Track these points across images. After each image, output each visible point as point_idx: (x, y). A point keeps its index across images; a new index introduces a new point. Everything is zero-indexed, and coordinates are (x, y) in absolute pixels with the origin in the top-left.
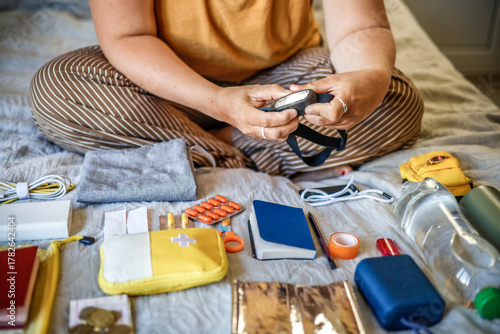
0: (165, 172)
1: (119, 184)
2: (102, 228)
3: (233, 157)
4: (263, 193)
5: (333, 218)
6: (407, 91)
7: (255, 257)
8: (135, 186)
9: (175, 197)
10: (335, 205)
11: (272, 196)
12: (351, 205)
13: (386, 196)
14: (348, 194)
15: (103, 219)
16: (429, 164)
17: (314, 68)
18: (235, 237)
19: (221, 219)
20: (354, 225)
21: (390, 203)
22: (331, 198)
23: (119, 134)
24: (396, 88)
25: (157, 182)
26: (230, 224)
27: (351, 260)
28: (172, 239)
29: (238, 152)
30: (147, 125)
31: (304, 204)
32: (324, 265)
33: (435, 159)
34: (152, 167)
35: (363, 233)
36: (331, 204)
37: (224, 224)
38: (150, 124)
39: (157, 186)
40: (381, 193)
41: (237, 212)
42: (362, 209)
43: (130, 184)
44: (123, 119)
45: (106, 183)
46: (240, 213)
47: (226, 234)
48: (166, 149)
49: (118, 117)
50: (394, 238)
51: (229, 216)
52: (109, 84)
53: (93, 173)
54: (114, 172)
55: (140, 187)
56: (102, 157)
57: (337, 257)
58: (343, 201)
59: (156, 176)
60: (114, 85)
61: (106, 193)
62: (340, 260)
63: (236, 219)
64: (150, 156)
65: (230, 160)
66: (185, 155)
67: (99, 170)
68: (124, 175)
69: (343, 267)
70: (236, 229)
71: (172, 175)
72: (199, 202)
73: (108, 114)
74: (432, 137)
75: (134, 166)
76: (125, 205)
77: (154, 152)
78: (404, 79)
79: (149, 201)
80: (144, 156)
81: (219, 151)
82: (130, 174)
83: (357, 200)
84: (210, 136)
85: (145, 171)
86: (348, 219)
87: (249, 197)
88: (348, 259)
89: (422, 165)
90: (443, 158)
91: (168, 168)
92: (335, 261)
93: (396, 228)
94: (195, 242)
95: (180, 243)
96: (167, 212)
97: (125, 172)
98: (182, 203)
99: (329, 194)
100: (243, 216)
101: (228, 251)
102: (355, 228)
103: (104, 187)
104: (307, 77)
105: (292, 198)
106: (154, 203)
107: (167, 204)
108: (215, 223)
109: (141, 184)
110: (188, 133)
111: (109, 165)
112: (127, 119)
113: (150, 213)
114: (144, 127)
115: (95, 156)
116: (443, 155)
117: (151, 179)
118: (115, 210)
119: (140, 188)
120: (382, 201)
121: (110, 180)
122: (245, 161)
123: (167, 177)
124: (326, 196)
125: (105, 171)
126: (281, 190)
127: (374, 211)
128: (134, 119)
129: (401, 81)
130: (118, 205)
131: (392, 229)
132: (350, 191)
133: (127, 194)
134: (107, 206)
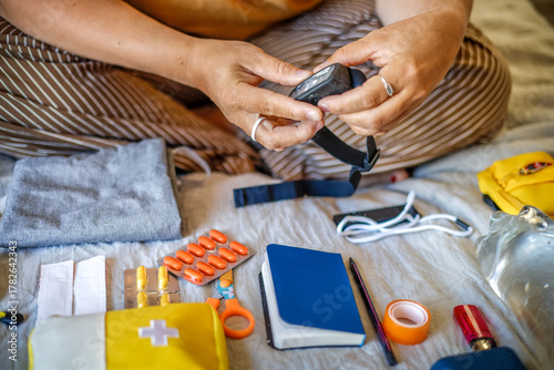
0: (133, 195)
1: (63, 216)
2: (35, 295)
3: (235, 155)
4: (281, 222)
5: (385, 265)
6: (490, 63)
7: (271, 344)
8: (87, 222)
9: (148, 236)
10: (387, 241)
11: (294, 227)
12: (411, 240)
13: (462, 224)
14: (406, 221)
15: (38, 277)
16: (521, 173)
17: (354, 26)
18: (240, 310)
19: (219, 273)
20: (418, 278)
21: (468, 237)
22: (381, 228)
23: (64, 132)
24: (475, 58)
25: (122, 213)
26: (232, 283)
27: (417, 346)
28: (140, 331)
29: (242, 146)
30: (107, 119)
31: (341, 241)
32: (377, 359)
33: (531, 167)
34: (115, 186)
35: (431, 293)
36: (382, 239)
37: (223, 284)
38: (111, 116)
39: (121, 221)
40: (454, 219)
41: (243, 259)
42: (427, 248)
43: (80, 218)
44: (70, 112)
45: (43, 216)
46: (247, 260)
47: (227, 302)
48: (136, 156)
49: (62, 109)
50: (480, 302)
51: (231, 266)
52: (48, 61)
53: (23, 198)
54: (56, 197)
55: (95, 222)
56: (39, 169)
57: (396, 341)
58: (400, 235)
59: (119, 203)
60: (56, 61)
61: (43, 232)
62: (400, 346)
63: (241, 272)
64: (112, 168)
65: (231, 160)
66: (164, 167)
67: (34, 193)
68: (71, 200)
69: (407, 362)
70: (242, 293)
71: (145, 200)
72: (185, 241)
73: (46, 105)
74: (519, 124)
75: (87, 184)
76: (72, 251)
77: (117, 162)
78: (485, 44)
79: (110, 243)
80: (104, 168)
81: (214, 148)
82: (81, 199)
83: (419, 232)
84: (202, 122)
85: (105, 193)
86: (408, 267)
87: (260, 229)
88: (413, 344)
89: (512, 176)
90: (542, 164)
91: (139, 188)
92: (394, 349)
93: (480, 282)
94: (177, 336)
95: (153, 340)
96: (137, 263)
97: (73, 195)
98: (159, 244)
99: (379, 222)
100: (251, 265)
101: (229, 336)
102: (421, 286)
103: (40, 223)
104: (343, 38)
105: (324, 230)
106: (117, 245)
107: (137, 246)
108: (209, 282)
109: (96, 218)
110: (169, 124)
111: (49, 184)
112: (76, 111)
113: (110, 265)
114: (103, 121)
115: (28, 169)
116: (542, 159)
117: (111, 209)
118: (57, 260)
119: (96, 224)
120: (456, 233)
121: (49, 210)
122: (251, 158)
123: (135, 204)
124: (373, 226)
125: (43, 194)
126: (306, 216)
127: (445, 252)
128: (87, 111)
129: (481, 46)
130: (62, 251)
131: (475, 285)
132: (409, 217)
133: (76, 233)
134: (45, 252)
